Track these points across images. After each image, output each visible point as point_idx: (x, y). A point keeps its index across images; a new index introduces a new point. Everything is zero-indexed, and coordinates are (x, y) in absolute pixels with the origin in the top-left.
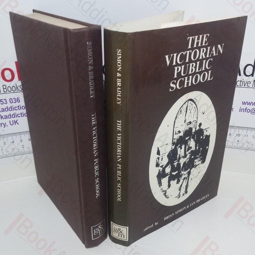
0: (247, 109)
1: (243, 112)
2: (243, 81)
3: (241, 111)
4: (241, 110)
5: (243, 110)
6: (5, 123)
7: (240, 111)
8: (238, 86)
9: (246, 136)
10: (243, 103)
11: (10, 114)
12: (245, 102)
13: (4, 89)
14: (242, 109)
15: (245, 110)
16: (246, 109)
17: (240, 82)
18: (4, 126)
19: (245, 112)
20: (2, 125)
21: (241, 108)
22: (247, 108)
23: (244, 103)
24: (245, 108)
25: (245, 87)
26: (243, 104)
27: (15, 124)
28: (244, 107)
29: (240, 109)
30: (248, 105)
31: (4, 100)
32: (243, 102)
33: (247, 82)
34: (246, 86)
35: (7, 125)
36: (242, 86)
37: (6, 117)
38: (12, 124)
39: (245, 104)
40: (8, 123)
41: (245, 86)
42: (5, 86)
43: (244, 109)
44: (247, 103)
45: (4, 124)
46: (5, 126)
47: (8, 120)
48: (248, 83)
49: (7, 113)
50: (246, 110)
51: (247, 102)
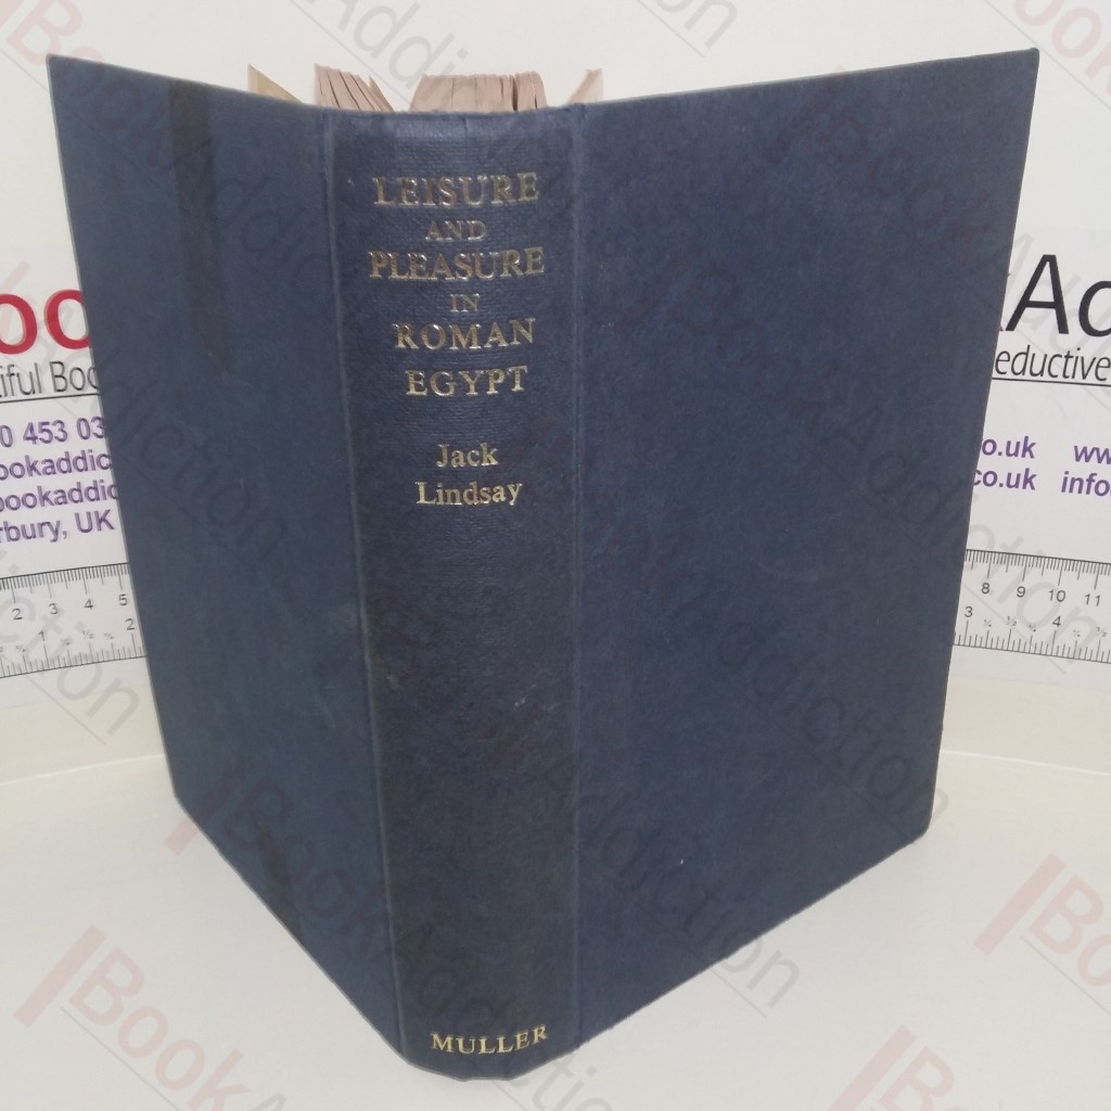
0: (1097, 479)
1: (1080, 492)
2: (1080, 354)
3: (1071, 491)
4: (1069, 484)
5: (1077, 484)
6: (58, 522)
7: (1063, 490)
8: (1056, 376)
9: (1093, 600)
10: (1080, 451)
11: (79, 484)
12: (1085, 449)
13: (57, 379)
14: (1073, 480)
15: (1085, 484)
16: (1090, 480)
17: (1064, 359)
18: (52, 537)
19: (1088, 492)
20: (46, 529)
21: (1069, 477)
22: (1095, 474)
23: (1082, 454)
24: (1085, 477)
25: (1084, 381)
26: (1078, 459)
27: (100, 529)
28: (1082, 470)
29: (1066, 479)
30: (1100, 460)
31: (54, 424)
32: (1076, 447)
33: (1094, 359)
34: (1091, 378)
35: (65, 533)
36: (1073, 377)
37: (64, 497)
38: (85, 526)
39: (1087, 459)
40: (69, 525)
41: (1084, 377)
42: (58, 366)
43: (1081, 480)
44: (1095, 453)
45: (54, 527)
46: (56, 532)
47: (71, 508)
48: (1098, 366)
49: (65, 482)
50: (1093, 485)
51: (1094, 449)
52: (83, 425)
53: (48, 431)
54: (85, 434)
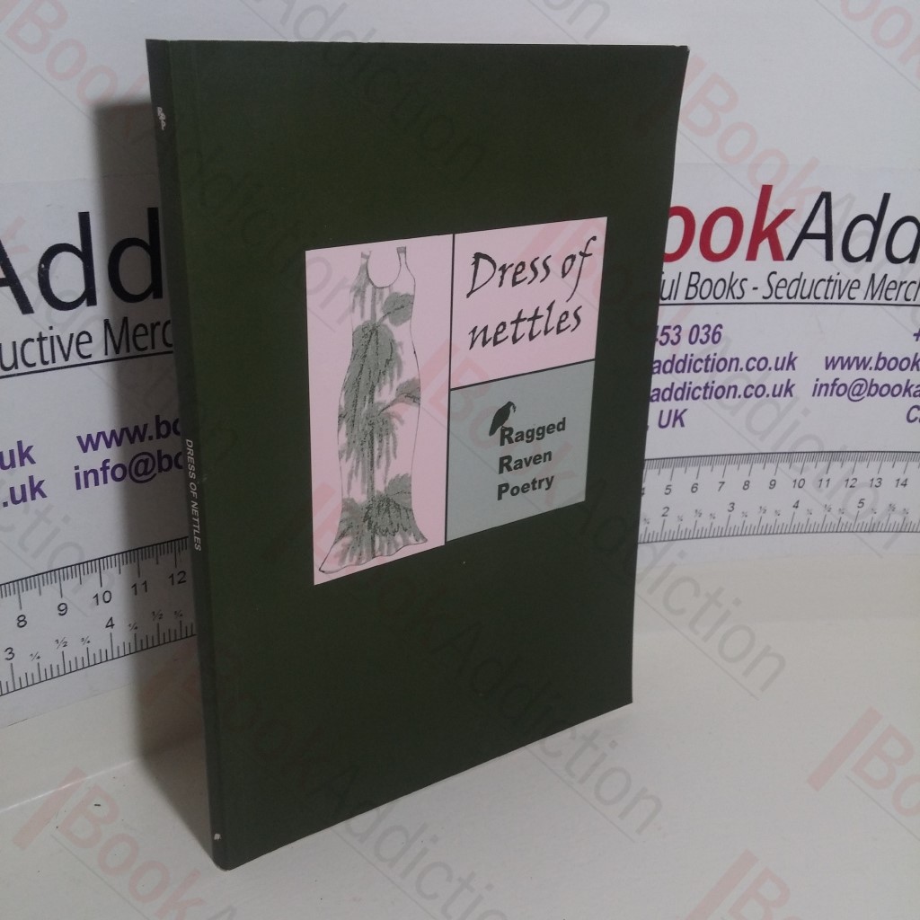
52: (695, 329)
53: (667, 334)
54: (693, 339)
